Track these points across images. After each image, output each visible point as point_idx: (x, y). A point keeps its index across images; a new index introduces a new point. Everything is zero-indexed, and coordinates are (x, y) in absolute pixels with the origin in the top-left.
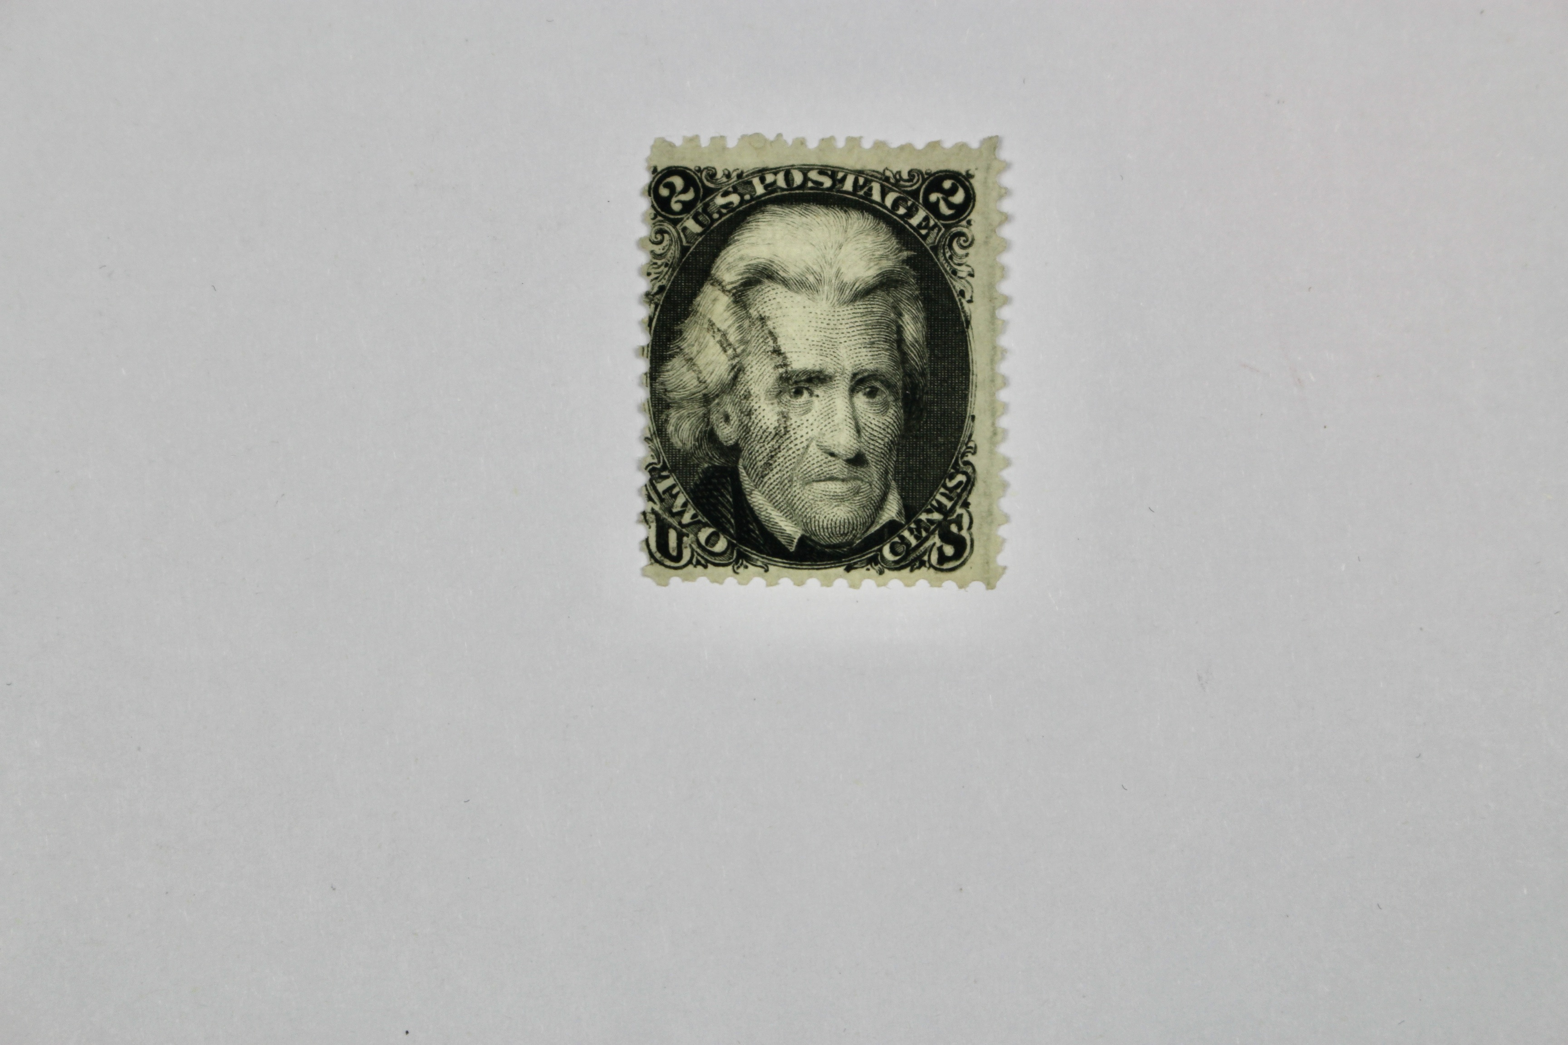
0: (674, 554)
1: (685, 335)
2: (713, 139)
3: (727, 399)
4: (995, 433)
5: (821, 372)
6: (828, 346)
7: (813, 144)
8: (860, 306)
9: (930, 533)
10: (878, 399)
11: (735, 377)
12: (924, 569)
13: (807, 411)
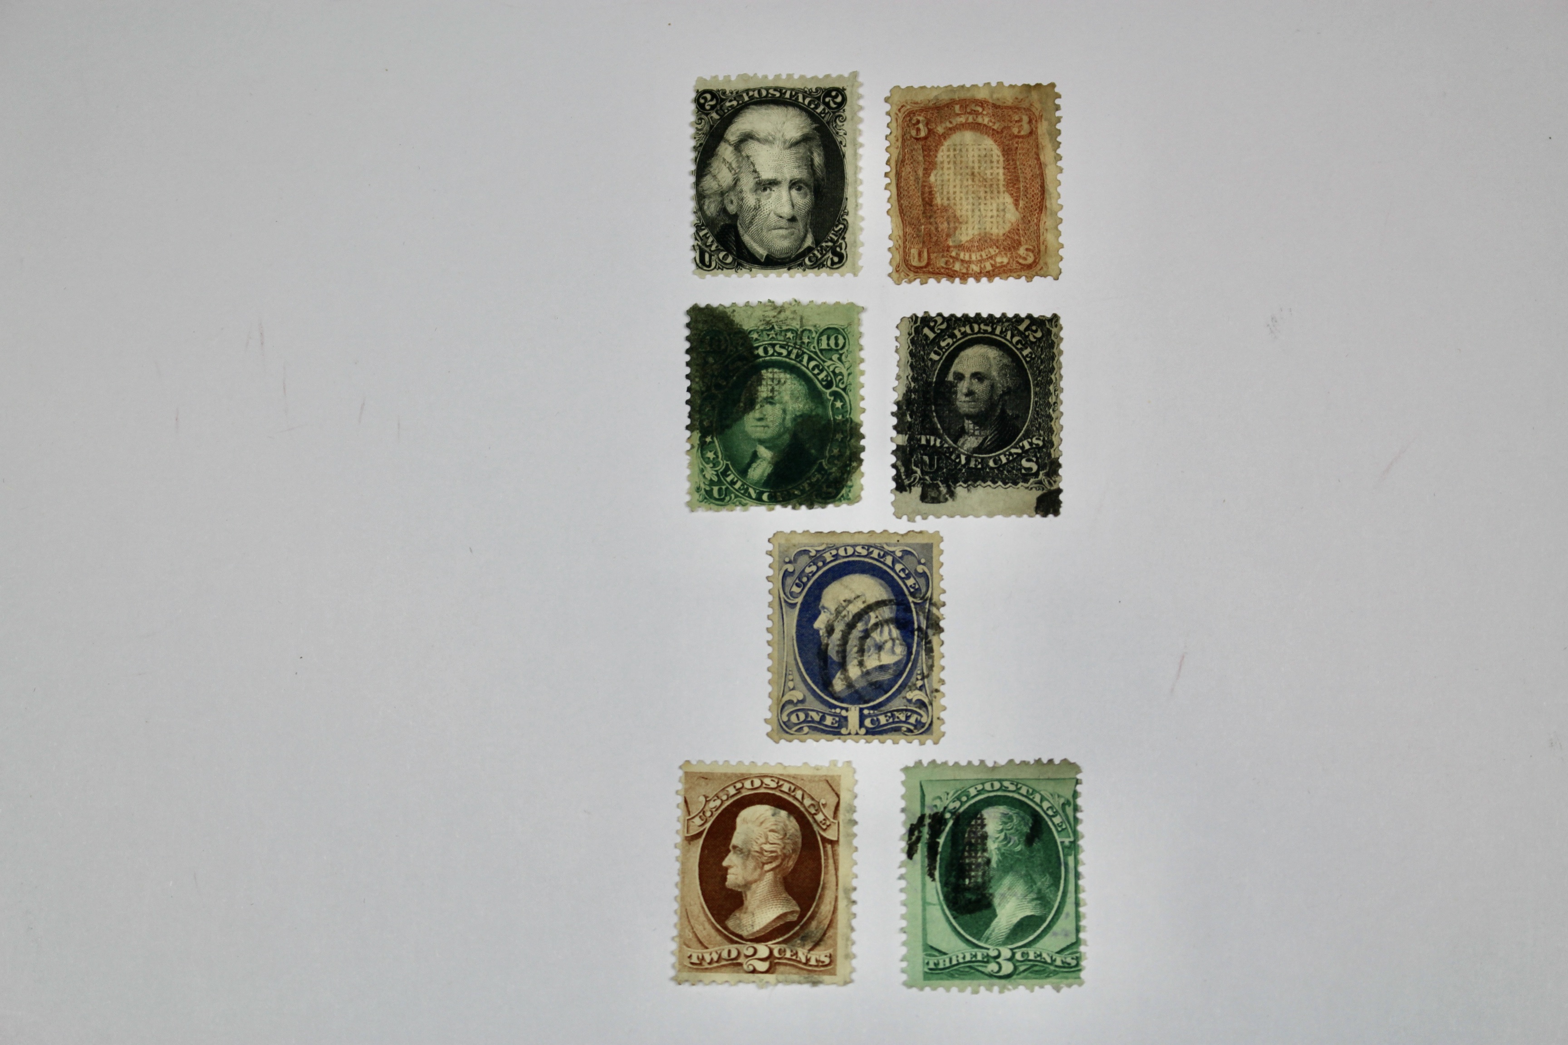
0: (708, 264)
1: (712, 165)
2: (725, 76)
3: (732, 193)
4: (857, 206)
5: (775, 180)
6: (779, 168)
7: (771, 77)
8: (794, 150)
9: (827, 252)
10: (802, 191)
11: (736, 183)
12: (824, 268)
13: (768, 198)
